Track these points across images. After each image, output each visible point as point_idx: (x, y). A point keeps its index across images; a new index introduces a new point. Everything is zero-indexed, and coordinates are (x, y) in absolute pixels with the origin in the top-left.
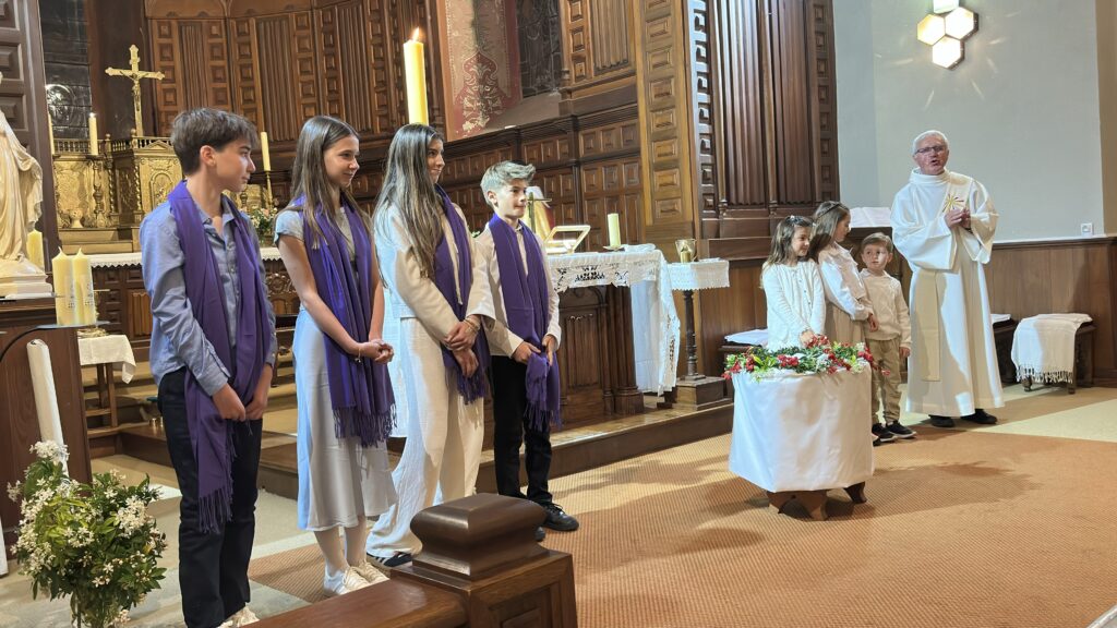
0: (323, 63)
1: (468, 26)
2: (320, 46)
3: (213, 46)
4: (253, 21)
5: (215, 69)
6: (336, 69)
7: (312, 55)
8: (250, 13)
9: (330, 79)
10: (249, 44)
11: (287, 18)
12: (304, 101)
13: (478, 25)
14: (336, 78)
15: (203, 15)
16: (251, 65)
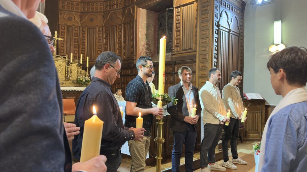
0: (104, 41)
1: (145, 35)
2: (104, 36)
3: (75, 33)
4: (86, 28)
5: (75, 39)
6: (107, 42)
7: (101, 38)
8: (86, 26)
9: (105, 45)
10: (85, 34)
11: (96, 28)
12: (98, 50)
13: (147, 35)
14: (107, 45)
15: (73, 25)
16: (85, 39)
